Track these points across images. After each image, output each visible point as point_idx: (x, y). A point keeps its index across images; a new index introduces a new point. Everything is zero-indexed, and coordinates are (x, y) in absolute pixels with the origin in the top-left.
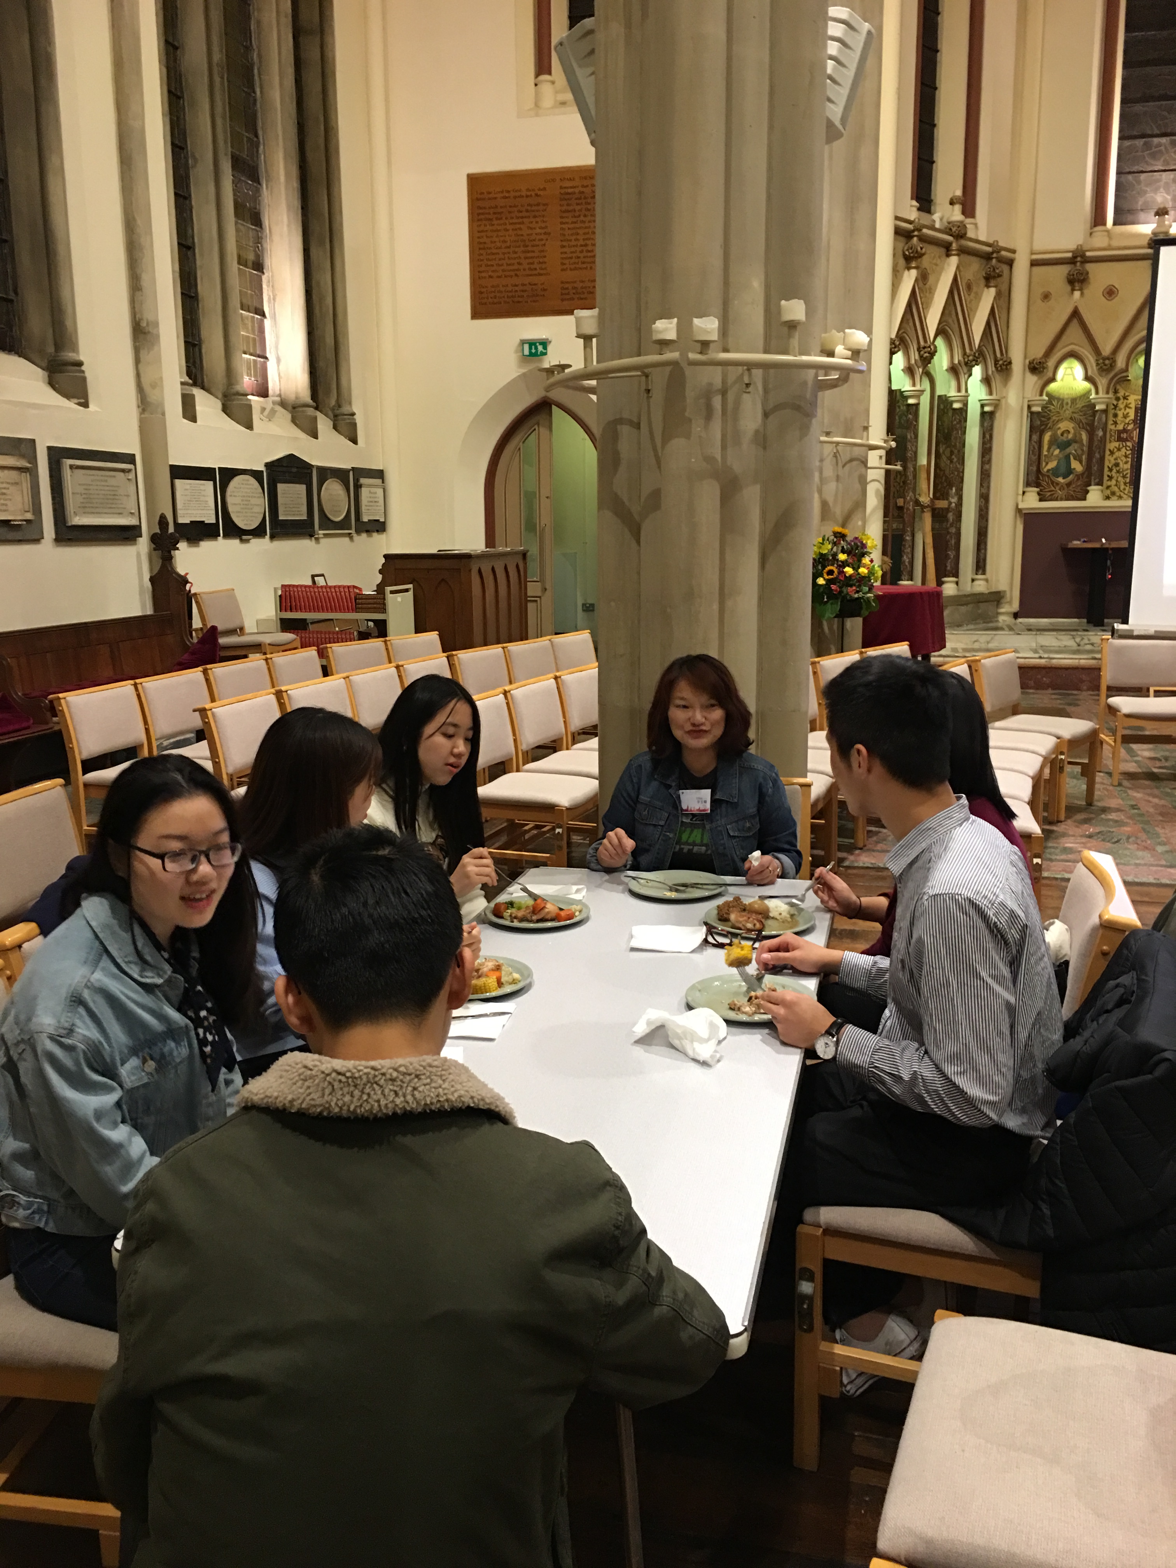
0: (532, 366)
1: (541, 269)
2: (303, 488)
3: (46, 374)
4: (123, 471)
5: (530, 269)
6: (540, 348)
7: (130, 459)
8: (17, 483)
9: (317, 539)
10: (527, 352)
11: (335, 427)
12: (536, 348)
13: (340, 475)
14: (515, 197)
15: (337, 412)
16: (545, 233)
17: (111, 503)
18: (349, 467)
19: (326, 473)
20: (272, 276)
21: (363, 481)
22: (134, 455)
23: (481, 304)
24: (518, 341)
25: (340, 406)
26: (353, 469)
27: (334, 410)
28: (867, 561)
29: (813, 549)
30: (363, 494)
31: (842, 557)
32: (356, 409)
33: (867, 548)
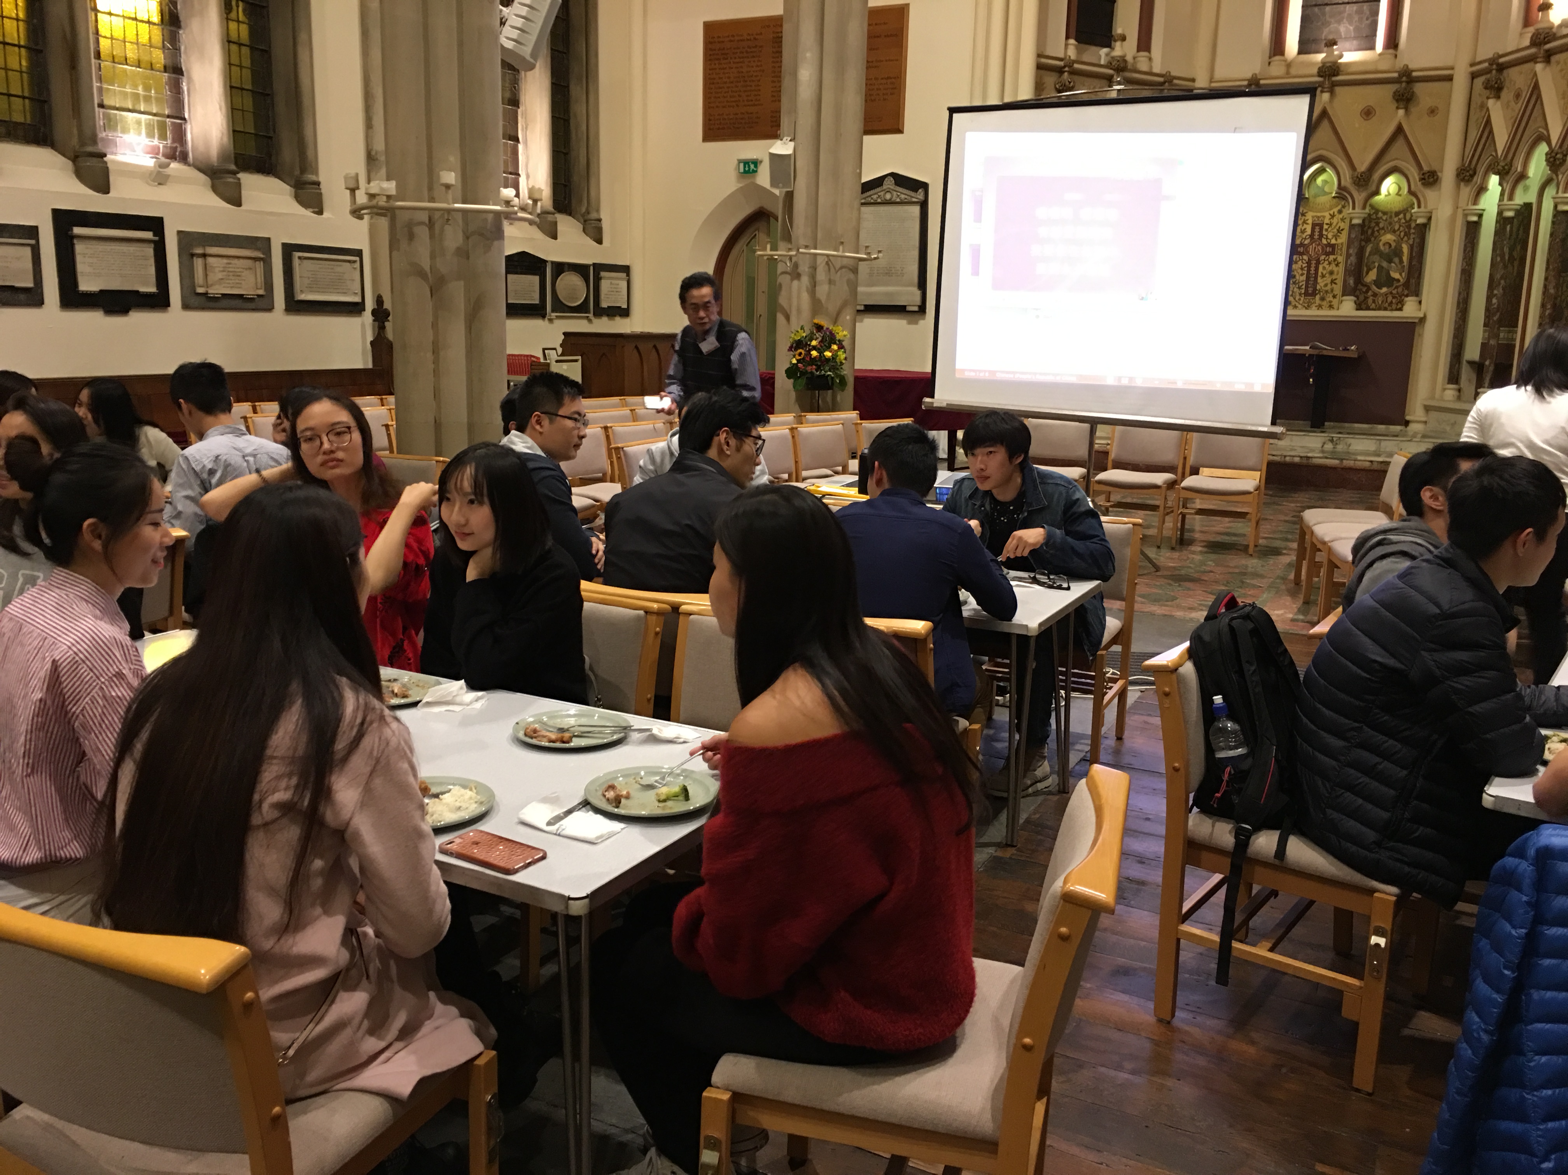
0: (747, 181)
1: (756, 100)
2: (536, 279)
3: (293, 190)
4: (349, 261)
5: (748, 101)
6: (752, 166)
7: (359, 253)
8: (250, 269)
9: (551, 320)
10: (742, 170)
11: (584, 230)
12: (749, 167)
13: (580, 269)
14: (738, 41)
15: (586, 218)
16: (760, 71)
17: (337, 284)
18: (590, 263)
19: (560, 268)
20: (526, 110)
21: (603, 274)
22: (361, 250)
23: (710, 129)
24: (736, 162)
25: (588, 213)
26: (594, 264)
27: (583, 216)
28: (835, 347)
29: (793, 335)
30: (605, 285)
31: (814, 343)
32: (603, 216)
33: (838, 337)
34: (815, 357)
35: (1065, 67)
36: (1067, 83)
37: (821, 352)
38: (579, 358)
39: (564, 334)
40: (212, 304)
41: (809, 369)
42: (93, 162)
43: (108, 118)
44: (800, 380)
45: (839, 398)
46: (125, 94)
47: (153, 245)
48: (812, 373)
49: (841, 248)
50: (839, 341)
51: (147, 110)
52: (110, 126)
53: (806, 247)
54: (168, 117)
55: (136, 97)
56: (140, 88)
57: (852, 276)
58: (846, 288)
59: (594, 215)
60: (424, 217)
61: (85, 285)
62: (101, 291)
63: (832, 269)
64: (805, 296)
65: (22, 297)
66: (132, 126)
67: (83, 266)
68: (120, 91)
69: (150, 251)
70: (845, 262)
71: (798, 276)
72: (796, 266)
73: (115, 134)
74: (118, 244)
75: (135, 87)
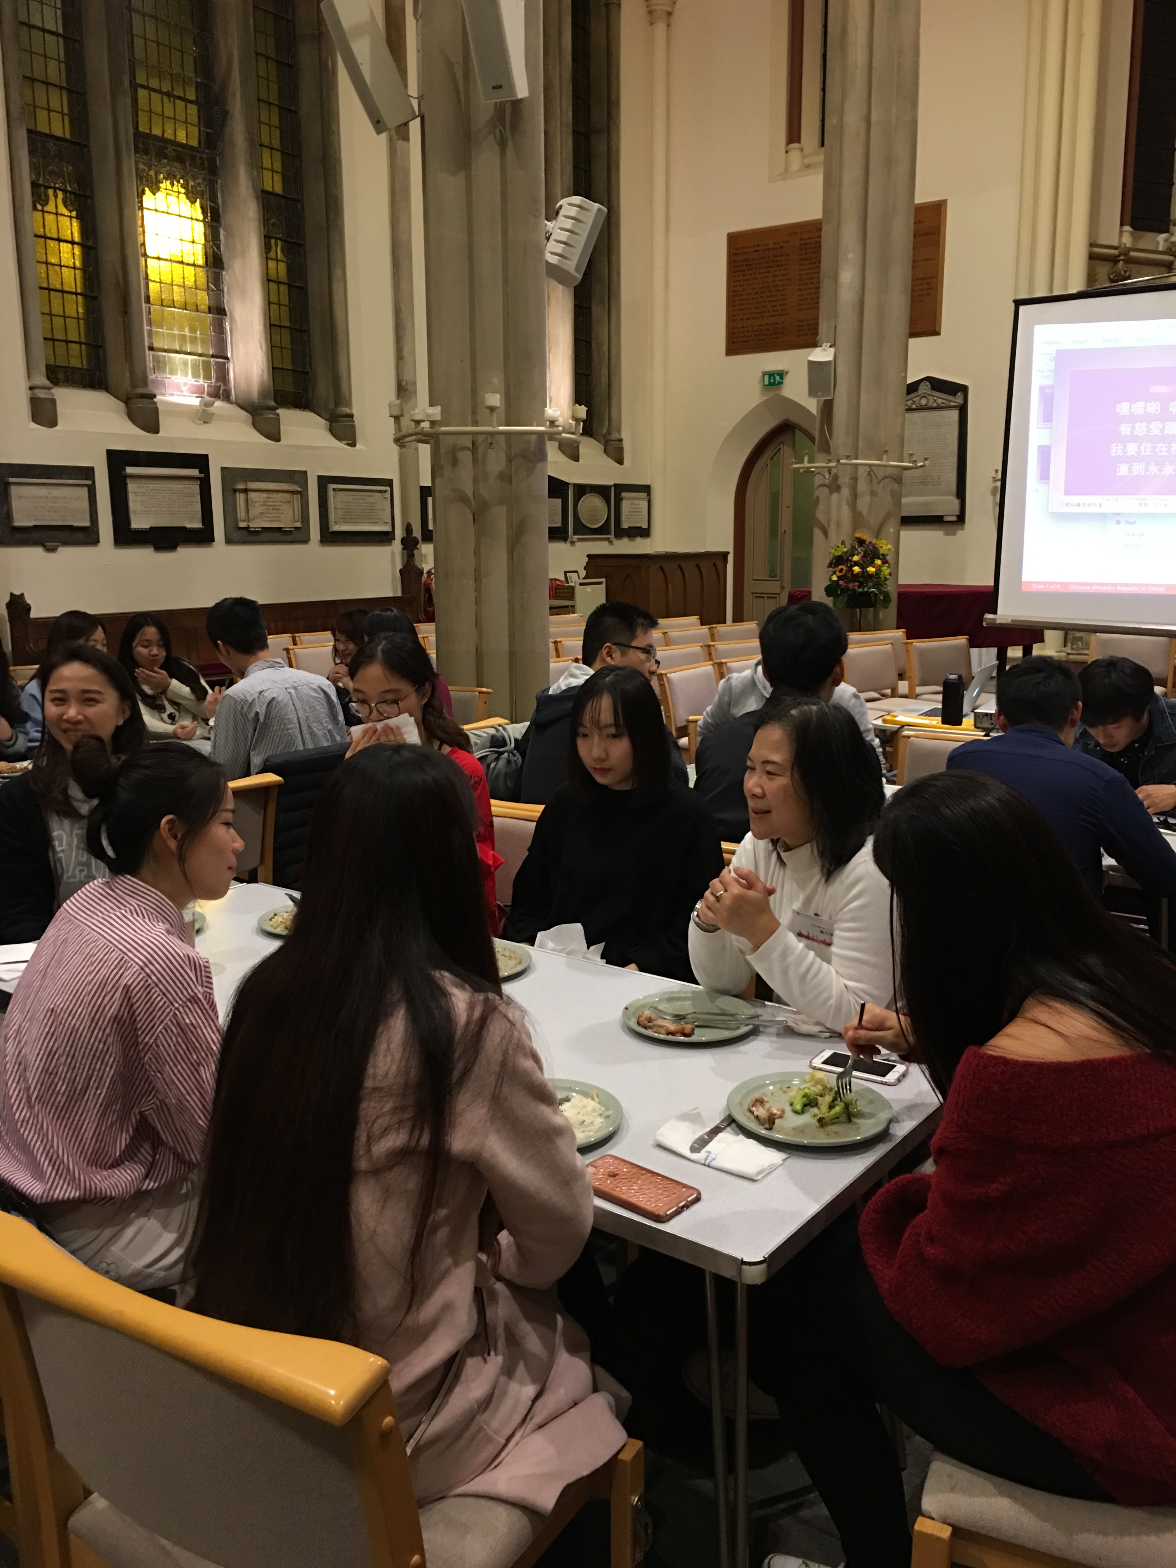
0: (772, 394)
1: (782, 310)
2: (560, 501)
3: (328, 423)
4: (380, 491)
5: (774, 311)
6: (778, 378)
7: (389, 483)
8: (289, 502)
9: (572, 543)
10: (767, 382)
11: (605, 451)
12: (774, 378)
13: (602, 491)
14: (764, 250)
15: (607, 438)
16: (787, 279)
17: (369, 514)
18: (612, 483)
19: (582, 490)
21: (624, 494)
22: (392, 480)
23: (733, 342)
24: (761, 374)
25: (610, 434)
26: (615, 485)
27: (604, 436)
28: (878, 562)
29: (833, 551)
30: (625, 506)
31: (856, 558)
32: (624, 435)
33: (881, 551)
34: (858, 573)
35: (1119, 255)
36: (1123, 272)
37: (863, 567)
38: (604, 580)
39: (588, 556)
40: (252, 538)
41: (851, 585)
42: (142, 403)
43: (156, 360)
44: (840, 597)
45: (881, 616)
46: (173, 336)
47: (199, 483)
48: (854, 590)
49: (885, 457)
50: (883, 555)
51: (193, 350)
52: (159, 367)
53: (848, 457)
54: (213, 356)
55: (183, 338)
56: (187, 330)
57: (895, 486)
58: (889, 498)
59: (615, 436)
60: (467, 442)
61: (138, 523)
62: (151, 528)
63: (875, 480)
64: (846, 510)
65: (80, 536)
66: (180, 367)
67: (134, 504)
68: (168, 334)
69: (195, 488)
70: (889, 471)
71: (838, 489)
72: (836, 477)
73: (164, 376)
74: (167, 482)
75: (182, 328)
